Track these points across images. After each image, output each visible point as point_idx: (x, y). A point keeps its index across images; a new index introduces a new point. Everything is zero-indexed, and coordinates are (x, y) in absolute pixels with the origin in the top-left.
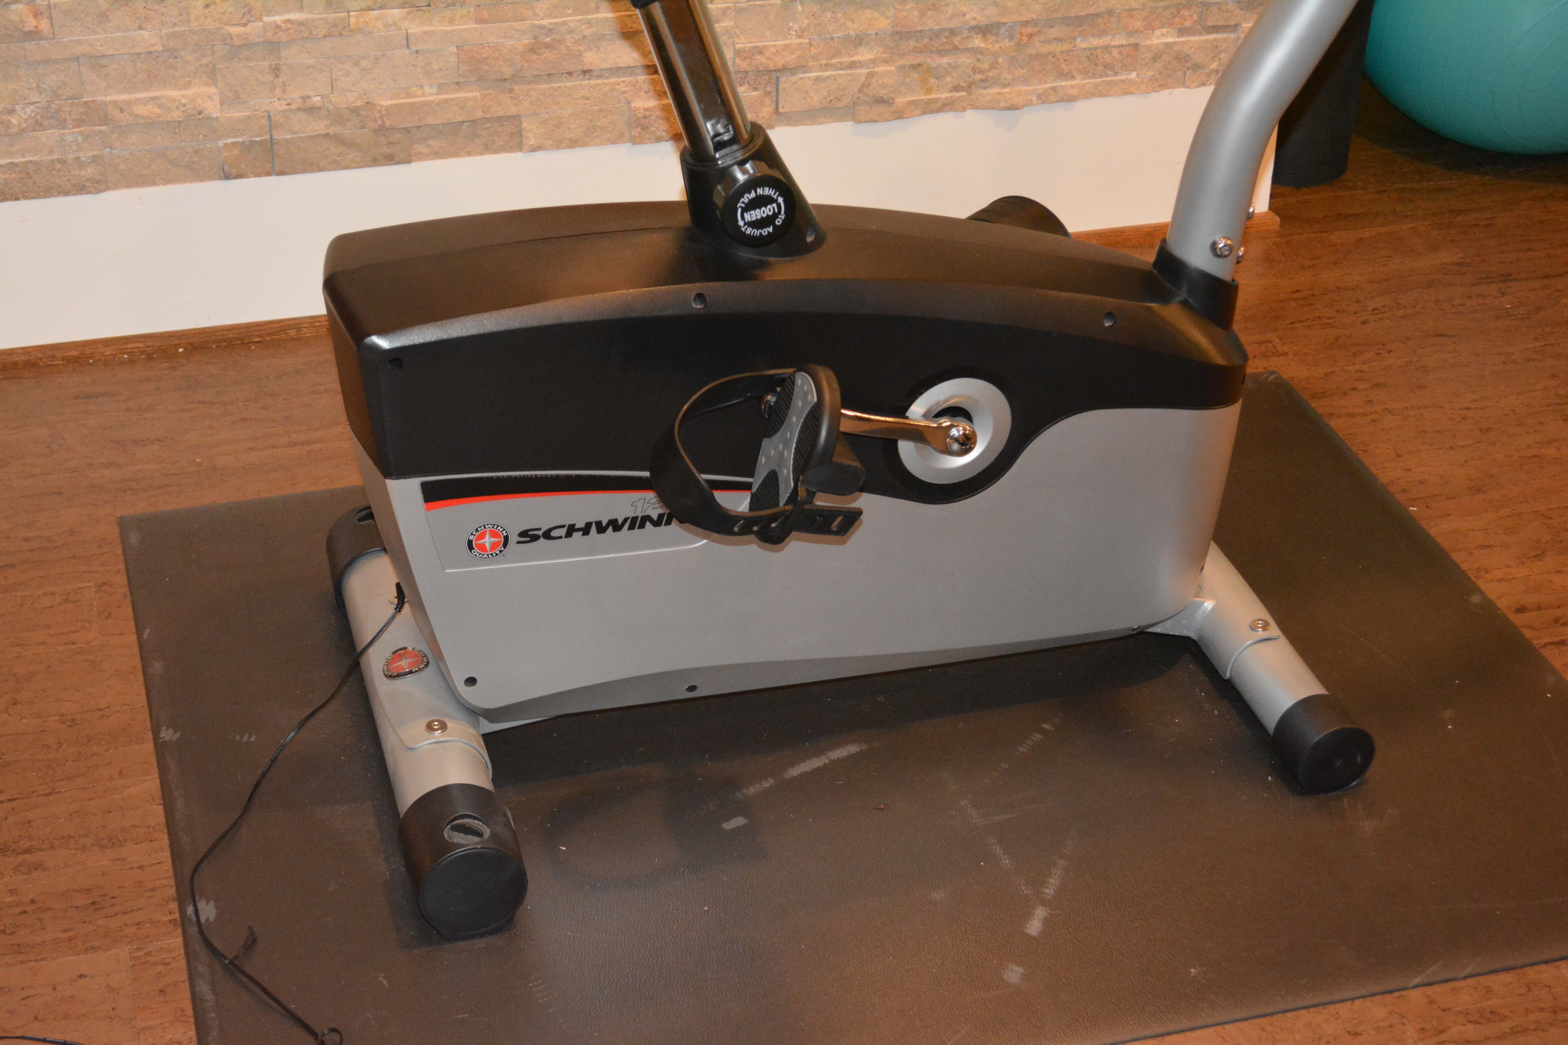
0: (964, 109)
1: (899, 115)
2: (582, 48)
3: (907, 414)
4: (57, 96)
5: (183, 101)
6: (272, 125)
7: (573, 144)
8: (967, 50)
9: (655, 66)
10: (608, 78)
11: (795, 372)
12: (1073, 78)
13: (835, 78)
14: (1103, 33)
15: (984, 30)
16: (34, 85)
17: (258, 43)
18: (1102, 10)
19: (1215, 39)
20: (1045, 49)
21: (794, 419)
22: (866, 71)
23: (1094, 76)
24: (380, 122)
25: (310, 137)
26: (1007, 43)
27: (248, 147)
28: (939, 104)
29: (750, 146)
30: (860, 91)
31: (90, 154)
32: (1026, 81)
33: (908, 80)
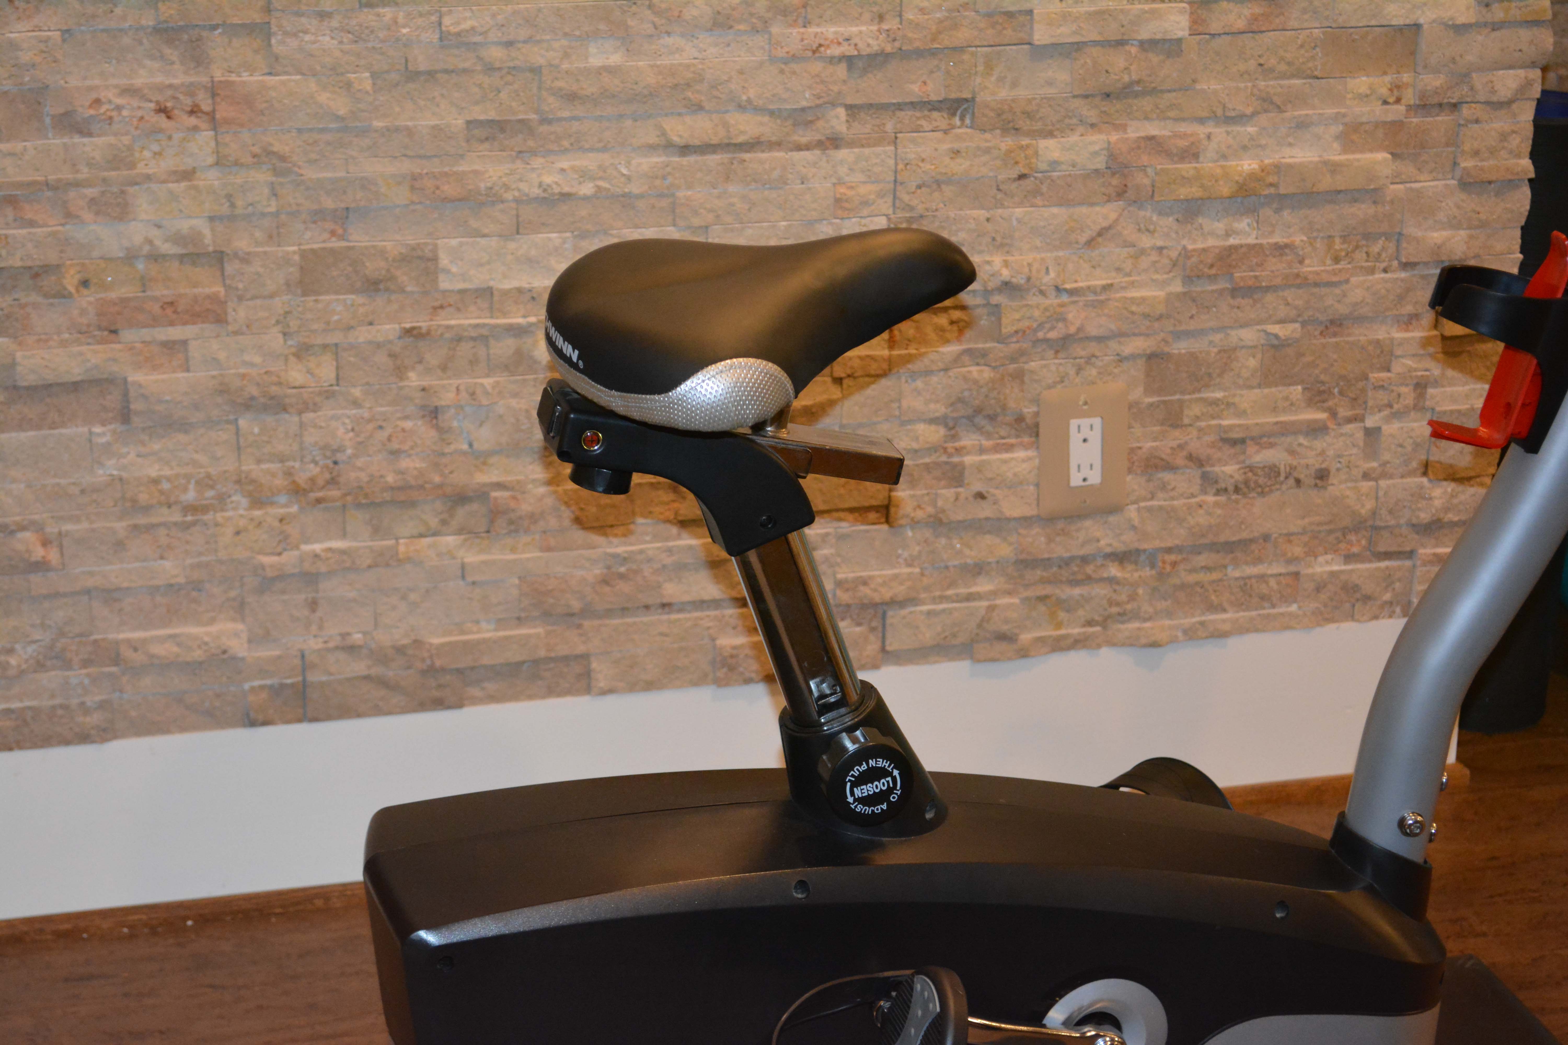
0: (1099, 646)
1: (1024, 653)
2: (661, 579)
3: (1045, 1022)
4: (62, 634)
5: (206, 639)
6: (305, 666)
7: (650, 686)
8: (1102, 580)
9: (745, 599)
10: (689, 612)
11: (913, 975)
12: (1224, 610)
13: (950, 612)
14: (1259, 560)
15: (1122, 558)
16: (38, 622)
17: (293, 575)
18: (1256, 534)
19: (1387, 568)
20: (1192, 578)
21: (913, 1031)
22: (985, 603)
23: (1248, 609)
24: (428, 662)
25: (349, 680)
26: (1147, 572)
27: (277, 691)
28: (1069, 641)
29: (862, 709)
30: (980, 626)
31: (98, 698)
32: (1170, 614)
33: (1034, 614)
